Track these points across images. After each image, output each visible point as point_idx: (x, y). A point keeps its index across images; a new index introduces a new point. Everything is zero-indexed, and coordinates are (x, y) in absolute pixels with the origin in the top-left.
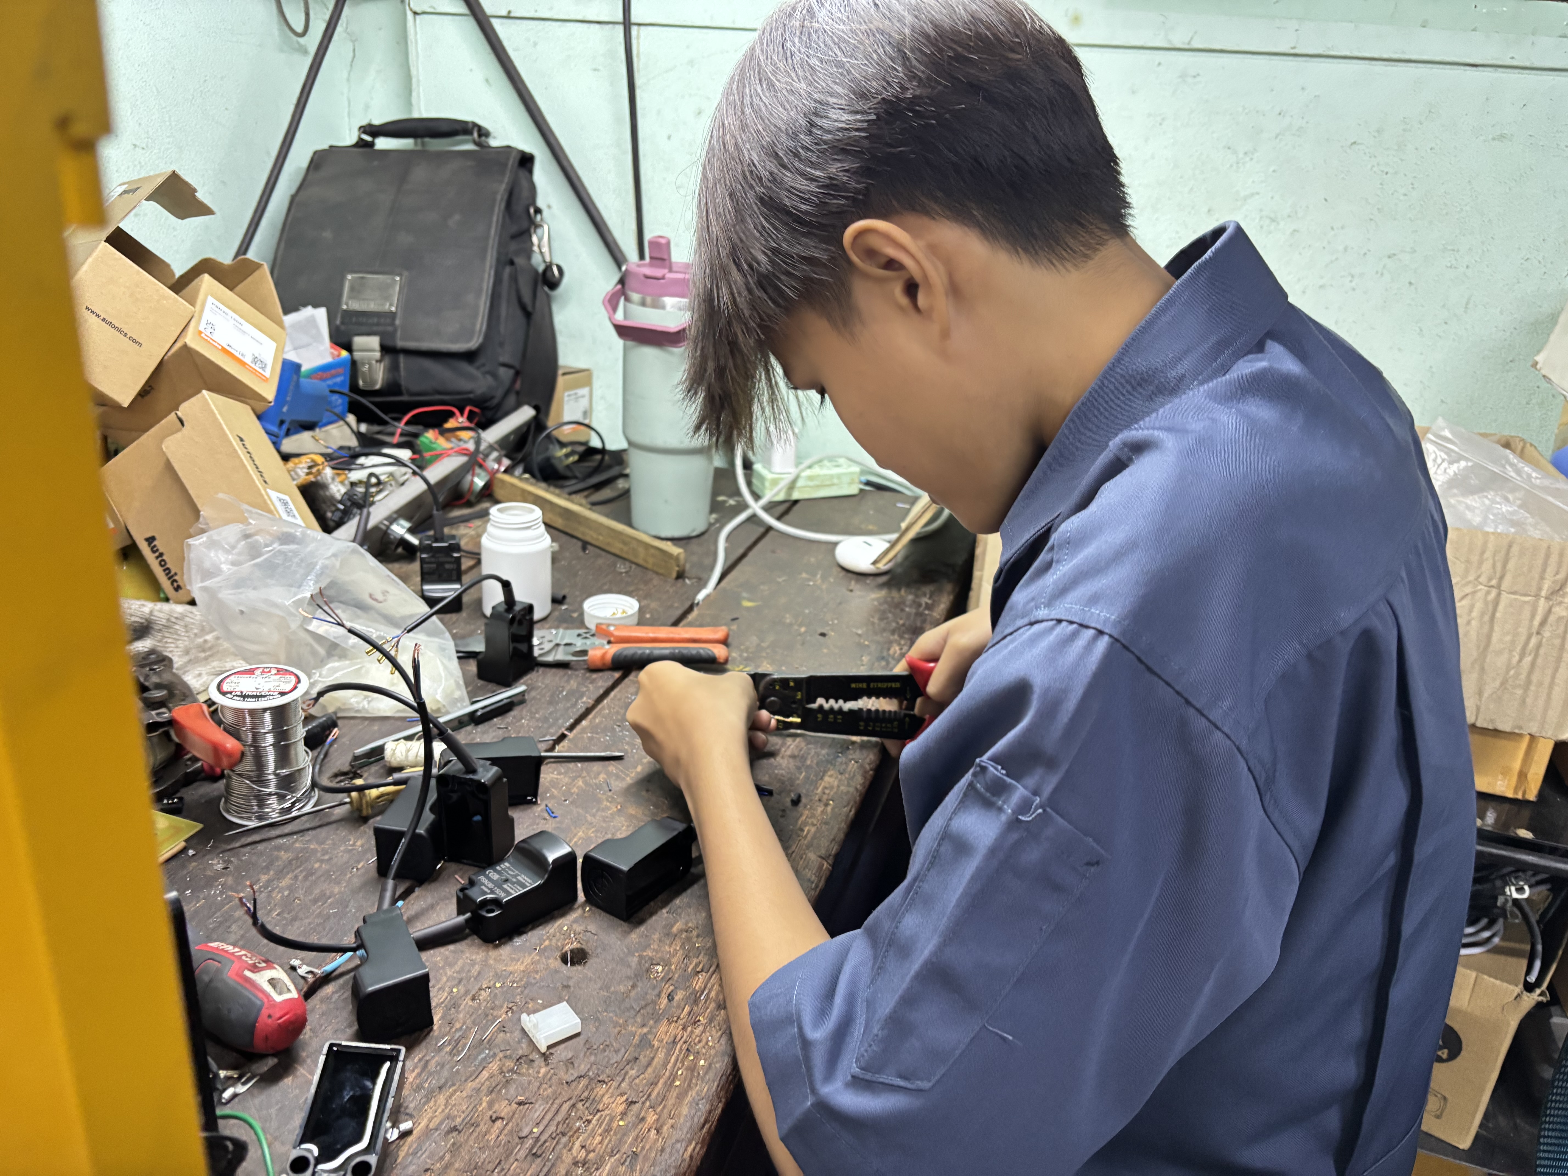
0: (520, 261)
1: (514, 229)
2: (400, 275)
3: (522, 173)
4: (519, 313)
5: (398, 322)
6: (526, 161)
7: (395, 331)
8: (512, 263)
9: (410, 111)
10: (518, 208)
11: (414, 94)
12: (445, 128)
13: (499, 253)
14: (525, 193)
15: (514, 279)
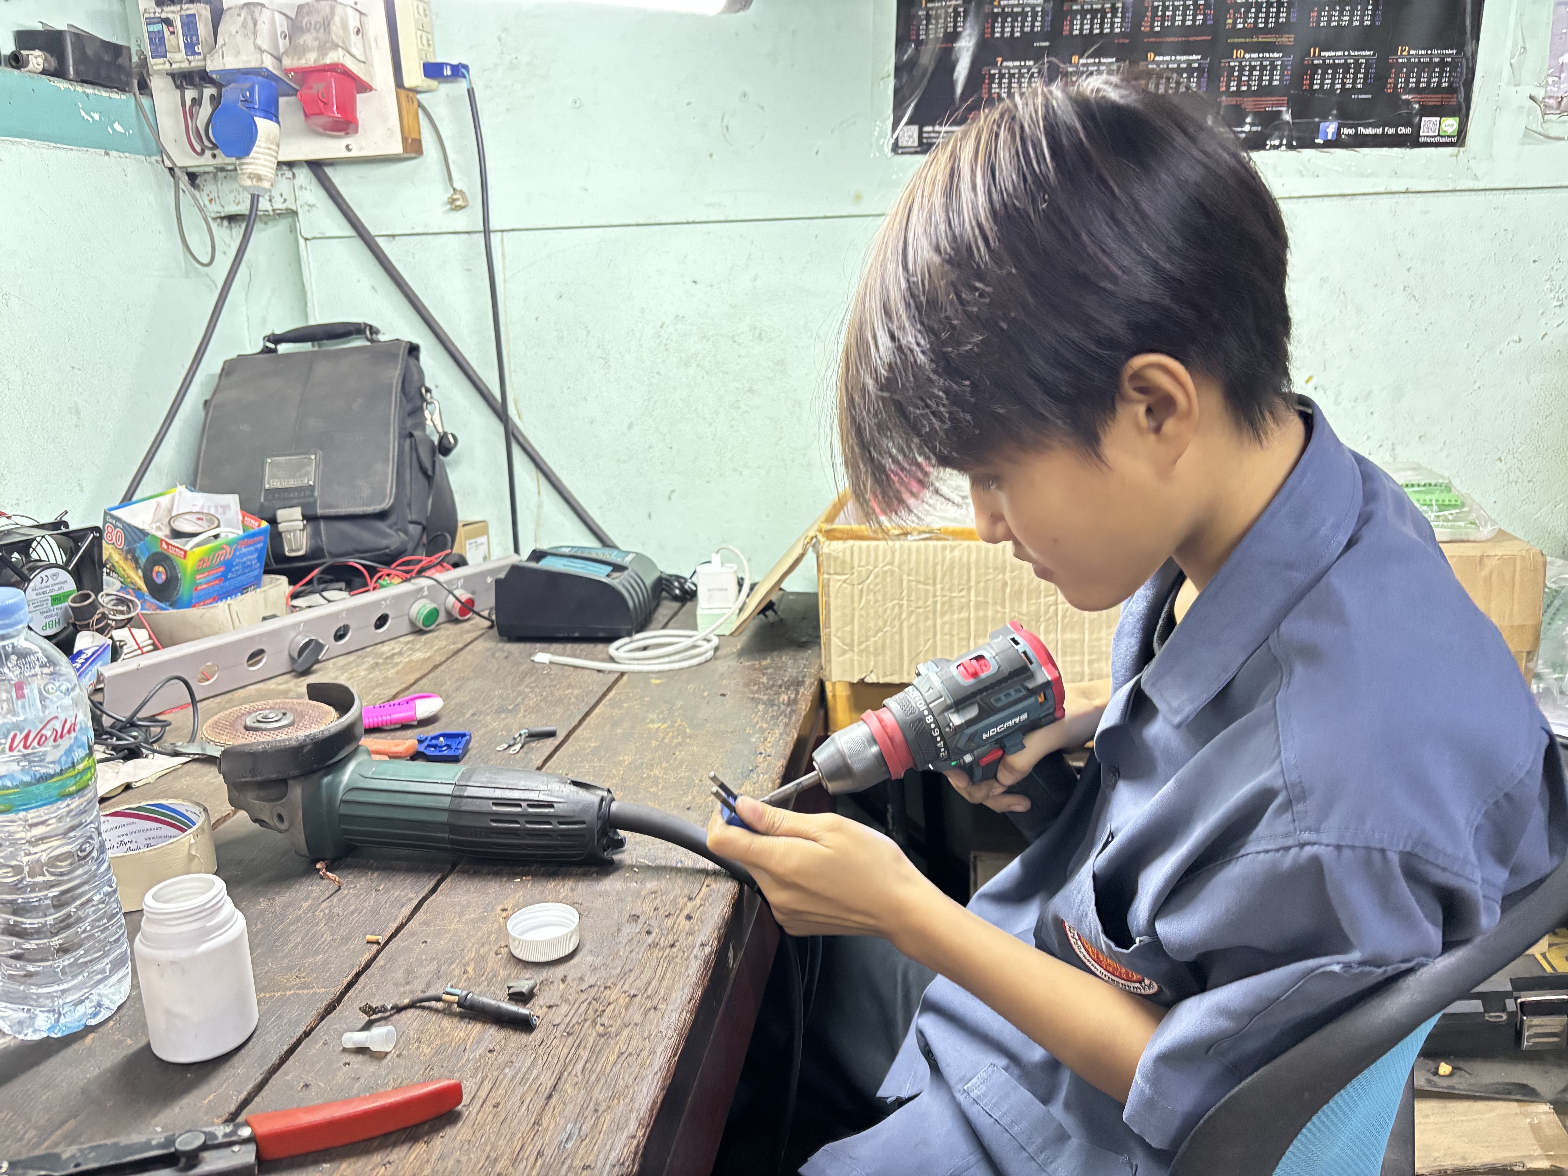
0: (417, 433)
1: (409, 407)
2: (315, 454)
3: (412, 361)
4: (421, 477)
5: (316, 494)
6: (413, 350)
7: (315, 502)
8: (411, 435)
9: (307, 320)
10: (412, 390)
11: (309, 305)
12: (341, 330)
13: (400, 428)
14: (416, 377)
15: (414, 448)
